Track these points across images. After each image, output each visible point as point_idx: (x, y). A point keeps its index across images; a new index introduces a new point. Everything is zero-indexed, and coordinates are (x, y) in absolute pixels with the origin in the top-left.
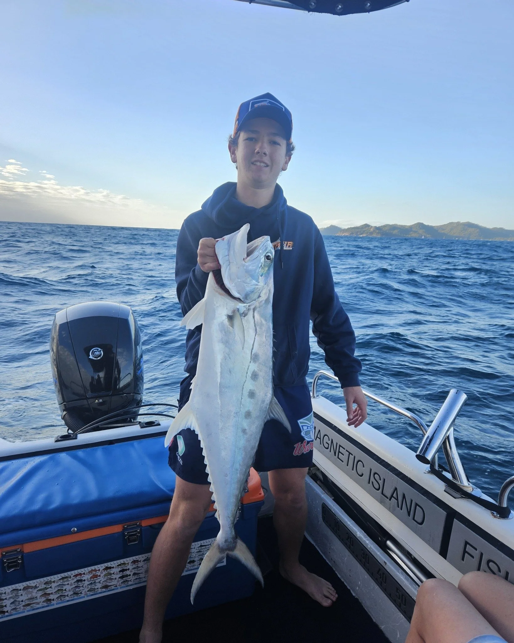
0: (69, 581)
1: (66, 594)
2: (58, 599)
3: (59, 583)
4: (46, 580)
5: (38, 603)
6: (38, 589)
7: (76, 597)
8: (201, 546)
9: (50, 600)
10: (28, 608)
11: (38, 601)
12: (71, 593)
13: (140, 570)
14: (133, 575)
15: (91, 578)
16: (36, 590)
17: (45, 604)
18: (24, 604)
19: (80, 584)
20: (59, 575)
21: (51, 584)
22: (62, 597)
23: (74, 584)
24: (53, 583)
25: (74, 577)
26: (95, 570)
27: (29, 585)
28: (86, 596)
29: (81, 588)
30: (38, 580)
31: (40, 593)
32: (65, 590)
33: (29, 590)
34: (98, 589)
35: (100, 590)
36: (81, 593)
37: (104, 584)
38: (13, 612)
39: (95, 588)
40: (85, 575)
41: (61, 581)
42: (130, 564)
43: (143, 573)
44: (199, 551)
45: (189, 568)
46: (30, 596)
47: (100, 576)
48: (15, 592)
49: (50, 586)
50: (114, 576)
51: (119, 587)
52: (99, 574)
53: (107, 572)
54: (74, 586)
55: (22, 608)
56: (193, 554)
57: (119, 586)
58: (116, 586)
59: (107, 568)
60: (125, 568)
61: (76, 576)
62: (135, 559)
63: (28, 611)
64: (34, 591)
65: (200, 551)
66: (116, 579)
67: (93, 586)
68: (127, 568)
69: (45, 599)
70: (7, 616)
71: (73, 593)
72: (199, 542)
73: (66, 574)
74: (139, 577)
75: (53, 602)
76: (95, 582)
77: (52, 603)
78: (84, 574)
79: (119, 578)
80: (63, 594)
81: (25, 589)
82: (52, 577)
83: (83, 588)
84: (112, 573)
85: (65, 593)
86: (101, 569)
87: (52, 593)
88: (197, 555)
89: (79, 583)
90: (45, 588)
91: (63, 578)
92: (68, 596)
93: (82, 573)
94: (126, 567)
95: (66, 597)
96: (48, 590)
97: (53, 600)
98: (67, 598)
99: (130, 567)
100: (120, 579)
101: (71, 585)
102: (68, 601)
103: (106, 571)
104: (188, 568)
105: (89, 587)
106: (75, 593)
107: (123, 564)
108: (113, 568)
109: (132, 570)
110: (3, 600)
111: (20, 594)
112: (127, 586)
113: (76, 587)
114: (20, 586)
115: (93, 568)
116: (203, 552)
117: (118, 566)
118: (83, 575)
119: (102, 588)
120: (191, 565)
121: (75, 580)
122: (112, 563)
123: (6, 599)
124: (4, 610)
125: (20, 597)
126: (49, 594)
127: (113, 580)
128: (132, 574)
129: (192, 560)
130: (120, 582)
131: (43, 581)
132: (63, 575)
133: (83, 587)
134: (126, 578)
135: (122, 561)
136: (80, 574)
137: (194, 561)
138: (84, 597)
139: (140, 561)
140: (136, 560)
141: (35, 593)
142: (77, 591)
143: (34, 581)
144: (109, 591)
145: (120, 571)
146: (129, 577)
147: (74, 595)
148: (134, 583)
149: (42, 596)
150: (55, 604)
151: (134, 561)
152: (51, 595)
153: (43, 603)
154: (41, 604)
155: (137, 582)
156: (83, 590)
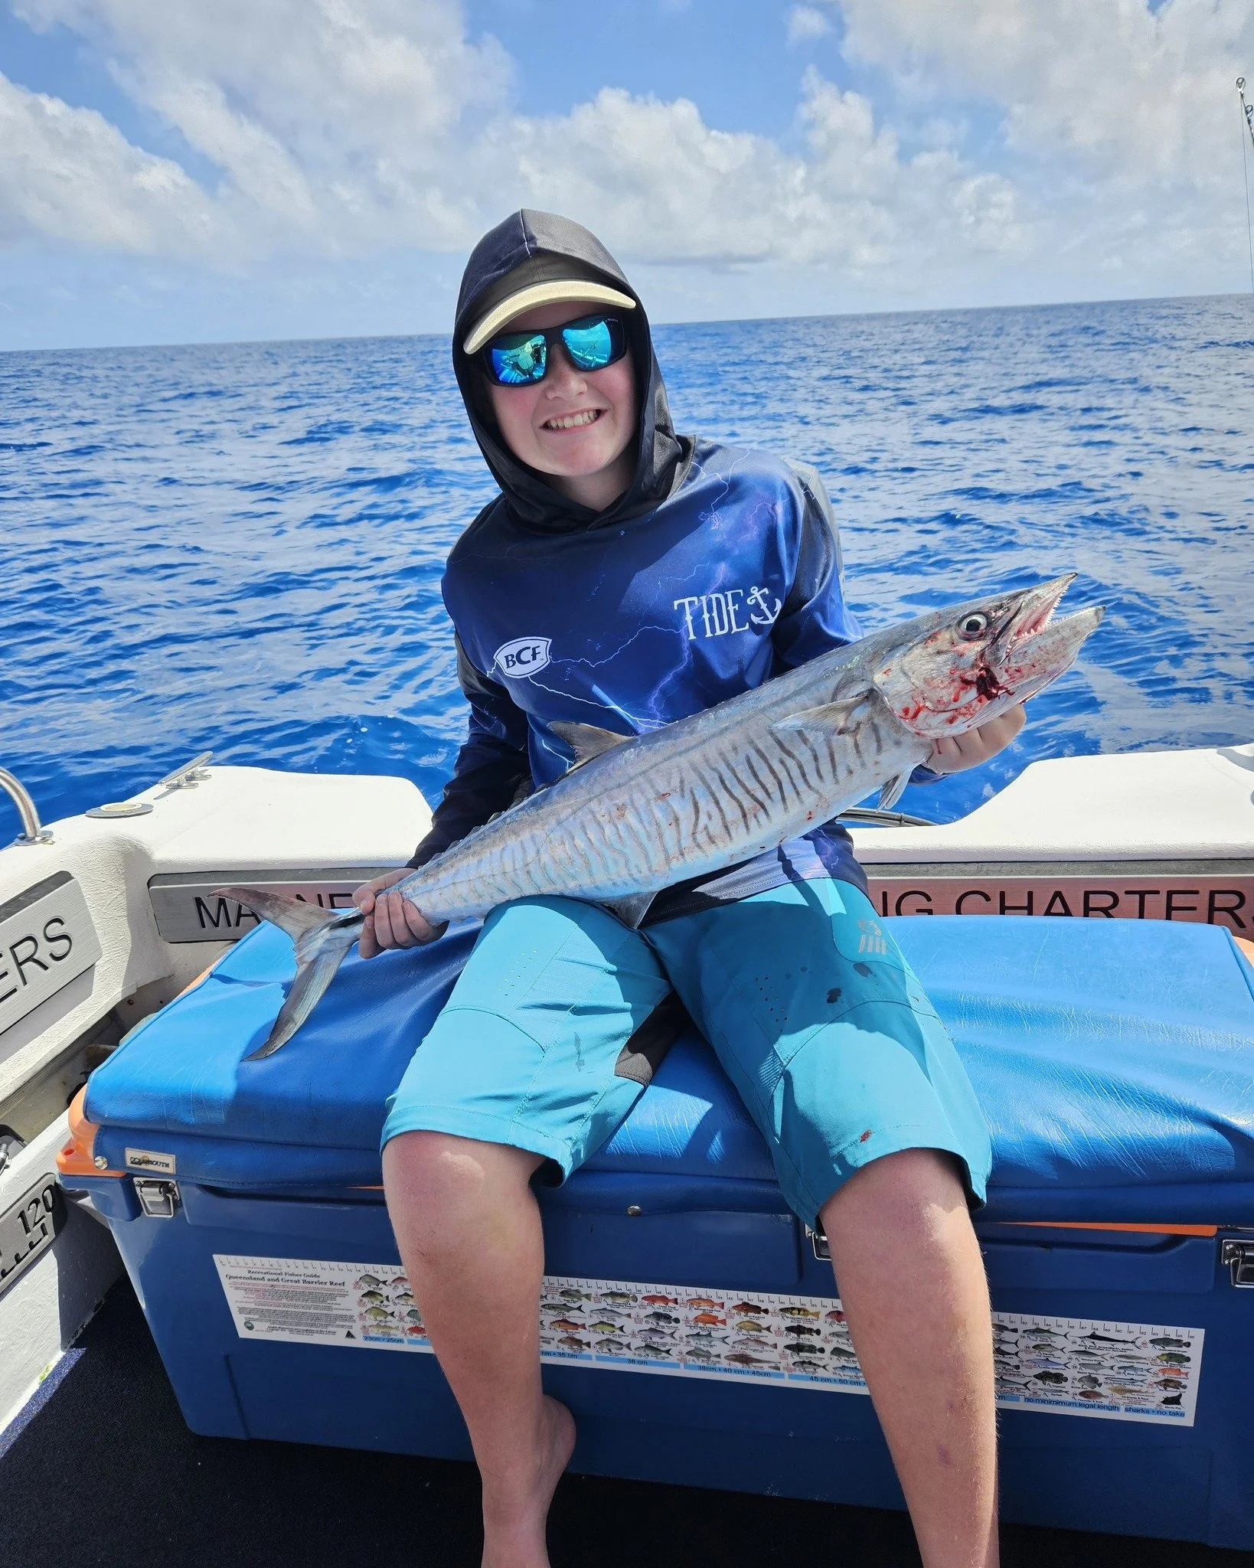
0: (631, 1307)
1: (624, 1341)
2: (601, 1348)
3: (603, 1305)
7: (654, 1359)
8: (1094, 1336)
9: (579, 1342)
12: (638, 1342)
14: (832, 1353)
15: (697, 1319)
17: (566, 1348)
19: (663, 1327)
20: (602, 1283)
21: (581, 1300)
22: (613, 1347)
23: (647, 1322)
24: (584, 1299)
25: (646, 1302)
26: (709, 1301)
28: (682, 1365)
29: (669, 1340)
32: (621, 1329)
34: (718, 1356)
35: (724, 1363)
36: (668, 1352)
37: (739, 1349)
39: (708, 1352)
40: (677, 1306)
41: (609, 1300)
42: (822, 1316)
44: (1083, 1349)
45: (1040, 1393)
47: (724, 1322)
49: (576, 1305)
50: (769, 1338)
51: (786, 1374)
52: (721, 1316)
53: (748, 1319)
54: (646, 1326)
56: (1058, 1353)
57: (787, 1369)
58: (778, 1369)
59: (746, 1307)
60: (807, 1326)
61: (652, 1299)
65: (1085, 1352)
66: (775, 1346)
67: (702, 1345)
68: (814, 1328)
69: (565, 1335)
71: (643, 1344)
72: (1086, 1322)
73: (622, 1286)
75: (587, 1351)
76: (709, 1335)
77: (584, 1353)
78: (676, 1301)
79: (788, 1347)
80: (614, 1339)
82: (582, 1281)
83: (674, 1341)
84: (764, 1326)
85: (620, 1336)
86: (728, 1305)
87: (583, 1326)
88: (1074, 1362)
89: (661, 1323)
90: (565, 1305)
91: (613, 1294)
92: (628, 1346)
93: (670, 1297)
94: (811, 1323)
95: (625, 1350)
96: (572, 1313)
97: (588, 1344)
98: (628, 1354)
99: (825, 1326)
100: (788, 1352)
101: (638, 1320)
102: (632, 1361)
103: (743, 1314)
104: (1036, 1393)
105: (693, 1343)
106: (648, 1347)
107: (799, 1310)
108: (766, 1311)
109: (830, 1338)
112: (812, 1379)
113: (651, 1330)
115: (703, 1292)
116: (1100, 1359)
117: (781, 1310)
118: (671, 1304)
119: (735, 1360)
120: (1046, 1387)
121: (650, 1311)
122: (764, 1296)
126: (575, 1325)
127: (766, 1348)
128: (828, 1348)
129: (1054, 1371)
130: (791, 1361)
131: (556, 1285)
132: (612, 1285)
133: (672, 1335)
134: (809, 1354)
135: (796, 1301)
136: (664, 1299)
138: (677, 1366)
142: (654, 1343)
144: (754, 1373)
145: (790, 1329)
146: (818, 1354)
147: (648, 1352)
148: (837, 1377)
149: (557, 1325)
150: (594, 1358)
151: (839, 1313)
152: (580, 1330)
153: (561, 1345)
154: (554, 1343)
155: (847, 1378)
156: (675, 1345)
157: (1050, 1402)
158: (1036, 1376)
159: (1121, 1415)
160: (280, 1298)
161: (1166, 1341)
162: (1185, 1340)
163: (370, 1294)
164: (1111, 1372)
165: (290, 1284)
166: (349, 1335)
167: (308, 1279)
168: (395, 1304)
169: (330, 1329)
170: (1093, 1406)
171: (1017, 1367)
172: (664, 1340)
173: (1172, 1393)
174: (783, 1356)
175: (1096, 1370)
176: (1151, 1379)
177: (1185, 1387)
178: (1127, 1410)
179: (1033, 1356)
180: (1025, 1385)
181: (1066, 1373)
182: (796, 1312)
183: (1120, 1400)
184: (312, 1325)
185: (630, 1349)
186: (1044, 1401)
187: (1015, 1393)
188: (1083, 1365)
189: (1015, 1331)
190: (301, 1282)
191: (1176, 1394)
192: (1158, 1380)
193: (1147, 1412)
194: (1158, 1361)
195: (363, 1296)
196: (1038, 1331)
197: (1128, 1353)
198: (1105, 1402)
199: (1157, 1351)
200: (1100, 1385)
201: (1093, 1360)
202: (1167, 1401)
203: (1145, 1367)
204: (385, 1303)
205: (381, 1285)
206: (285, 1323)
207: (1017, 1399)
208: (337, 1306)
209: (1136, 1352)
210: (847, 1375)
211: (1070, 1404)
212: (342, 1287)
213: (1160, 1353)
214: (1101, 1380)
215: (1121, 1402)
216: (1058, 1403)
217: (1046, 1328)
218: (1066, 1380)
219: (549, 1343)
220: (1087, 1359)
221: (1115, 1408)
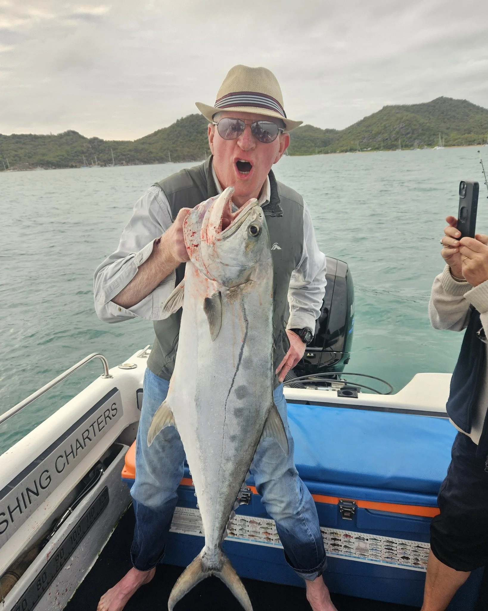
2: (276, 541)
4: (268, 521)
5: (260, 538)
6: (261, 526)
8: (418, 547)
9: (270, 539)
10: (252, 538)
11: (260, 535)
13: (351, 545)
14: (344, 547)
16: (260, 526)
17: (265, 540)
18: (249, 533)
21: (272, 526)
24: (273, 526)
27: (254, 520)
30: (262, 519)
31: (262, 530)
33: (254, 524)
38: (241, 537)
42: (342, 535)
43: (355, 549)
44: (415, 550)
45: (402, 562)
46: (254, 529)
48: (244, 522)
49: (271, 528)
51: (330, 552)
55: (248, 536)
56: (408, 551)
60: (338, 538)
62: (347, 534)
63: (251, 540)
68: (339, 539)
69: (266, 536)
70: (236, 538)
72: (416, 542)
74: (349, 551)
75: (272, 542)
77: (271, 542)
79: (331, 544)
81: (251, 522)
87: (272, 534)
88: (412, 554)
90: (267, 527)
96: (269, 530)
97: (272, 540)
99: (342, 539)
100: (331, 546)
107: (335, 533)
108: (326, 533)
109: (344, 542)
110: (234, 524)
111: (247, 525)
112: (337, 554)
114: (248, 518)
116: (419, 553)
117: (330, 533)
122: (326, 528)
123: (236, 524)
124: (234, 533)
125: (247, 527)
126: (269, 534)
128: (343, 545)
129: (406, 556)
130: (332, 549)
131: (265, 521)
134: (337, 547)
135: (335, 530)
137: (407, 558)
139: (352, 537)
140: (349, 535)
141: (258, 528)
143: (259, 519)
145: (332, 539)
146: (340, 547)
148: (345, 554)
149: (264, 533)
150: (274, 544)
151: (347, 535)
153: (264, 540)
154: (262, 539)
155: (348, 555)
157: (405, 565)
158: (401, 557)
164: (421, 557)
165: (185, 515)
166: (201, 532)
167: (191, 514)
169: (195, 530)
170: (417, 567)
171: (396, 554)
174: (329, 547)
175: (418, 556)
179: (401, 551)
180: (398, 560)
181: (410, 557)
182: (334, 534)
184: (189, 529)
186: (403, 565)
187: (395, 562)
188: (414, 555)
189: (396, 543)
190: (189, 515)
196: (403, 544)
198: (420, 566)
200: (419, 561)
201: (417, 554)
206: (181, 527)
207: (395, 564)
208: (198, 523)
210: (348, 554)
211: (410, 566)
214: (419, 559)
215: (425, 566)
216: (407, 566)
217: (405, 543)
218: (410, 559)
220: (415, 553)
221: (423, 568)
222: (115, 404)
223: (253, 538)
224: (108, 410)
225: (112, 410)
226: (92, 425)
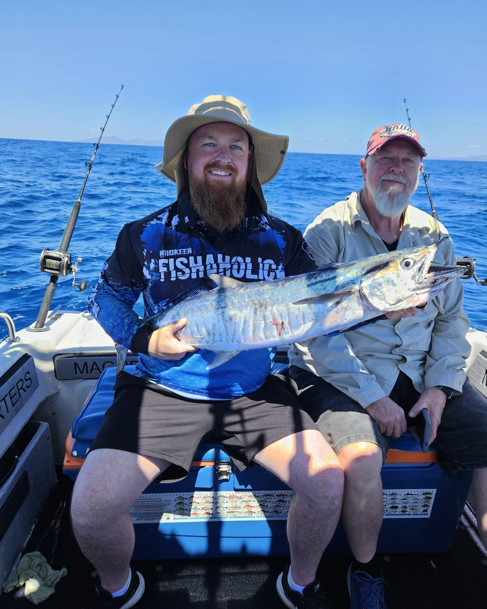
0: (272, 499)
2: (259, 514)
3: (262, 499)
5: (240, 513)
6: (243, 500)
7: (276, 515)
8: (408, 494)
9: (251, 512)
11: (241, 510)
12: (272, 510)
16: (241, 500)
17: (247, 515)
18: (228, 510)
19: (281, 504)
20: (263, 492)
21: (255, 498)
22: (263, 513)
23: (276, 503)
27: (234, 495)
28: (285, 516)
29: (282, 508)
30: (244, 492)
31: (244, 504)
32: (267, 506)
33: (234, 499)
36: (281, 512)
40: (287, 497)
41: (265, 497)
45: (391, 513)
46: (234, 504)
48: (222, 498)
49: (253, 500)
54: (275, 505)
55: (226, 513)
56: (397, 500)
61: (278, 496)
63: (230, 517)
64: (239, 501)
65: (405, 499)
69: (247, 510)
70: (211, 518)
71: (273, 510)
72: (406, 490)
73: (270, 492)
77: (253, 515)
78: (287, 495)
81: (231, 497)
82: (257, 492)
83: (283, 509)
85: (266, 509)
88: (401, 502)
89: (280, 503)
90: (249, 500)
91: (266, 495)
93: (285, 494)
96: (251, 503)
97: (255, 513)
101: (273, 503)
104: (389, 513)
106: (275, 511)
111: (225, 501)
113: (277, 506)
114: (227, 493)
116: (408, 500)
118: (285, 497)
120: (393, 510)
121: (278, 499)
124: (209, 512)
125: (226, 504)
129: (395, 505)
131: (247, 493)
132: (267, 492)
136: (283, 495)
137: (396, 507)
138: (282, 517)
141: (239, 503)
142: (277, 510)
143: (240, 492)
147: (274, 513)
149: (245, 507)
150: (256, 517)
152: (253, 508)
153: (245, 514)
154: (243, 514)
156: (283, 510)
158: (390, 508)
159: (412, 517)
160: (145, 507)
161: (427, 493)
162: (431, 492)
163: (180, 503)
164: (411, 504)
165: (149, 502)
166: (168, 518)
167: (156, 500)
168: (188, 506)
170: (404, 515)
171: (385, 505)
172: (280, 509)
173: (425, 508)
175: (407, 504)
176: (421, 505)
177: (429, 506)
178: (413, 515)
179: (390, 502)
180: (387, 511)
181: (398, 506)
183: (412, 512)
184: (154, 516)
185: (268, 513)
186: (391, 515)
188: (403, 503)
189: (387, 495)
190: (154, 501)
191: (427, 509)
192: (422, 505)
193: (418, 515)
194: (423, 499)
195: (177, 504)
196: (393, 494)
197: (416, 498)
198: (407, 513)
199: (424, 496)
200: (407, 508)
201: (406, 501)
202: (424, 511)
203: (420, 501)
204: (185, 506)
205: (185, 500)
206: (143, 517)
208: (166, 509)
209: (418, 497)
211: (397, 515)
212: (169, 502)
213: (424, 497)
214: (408, 506)
216: (395, 515)
217: (395, 493)
218: (398, 508)
219: (241, 514)
220: (404, 501)
221: (410, 515)
222: (28, 373)
223: (232, 514)
224: (21, 380)
225: (26, 380)
226: (4, 399)
